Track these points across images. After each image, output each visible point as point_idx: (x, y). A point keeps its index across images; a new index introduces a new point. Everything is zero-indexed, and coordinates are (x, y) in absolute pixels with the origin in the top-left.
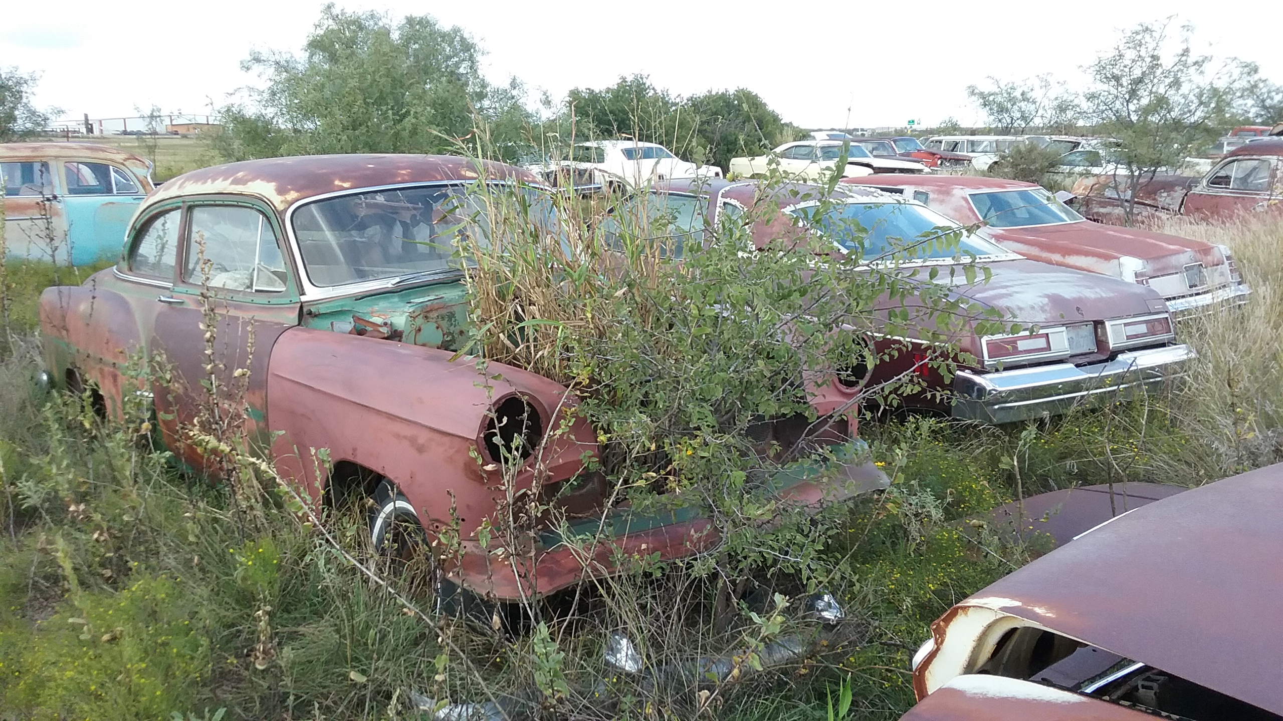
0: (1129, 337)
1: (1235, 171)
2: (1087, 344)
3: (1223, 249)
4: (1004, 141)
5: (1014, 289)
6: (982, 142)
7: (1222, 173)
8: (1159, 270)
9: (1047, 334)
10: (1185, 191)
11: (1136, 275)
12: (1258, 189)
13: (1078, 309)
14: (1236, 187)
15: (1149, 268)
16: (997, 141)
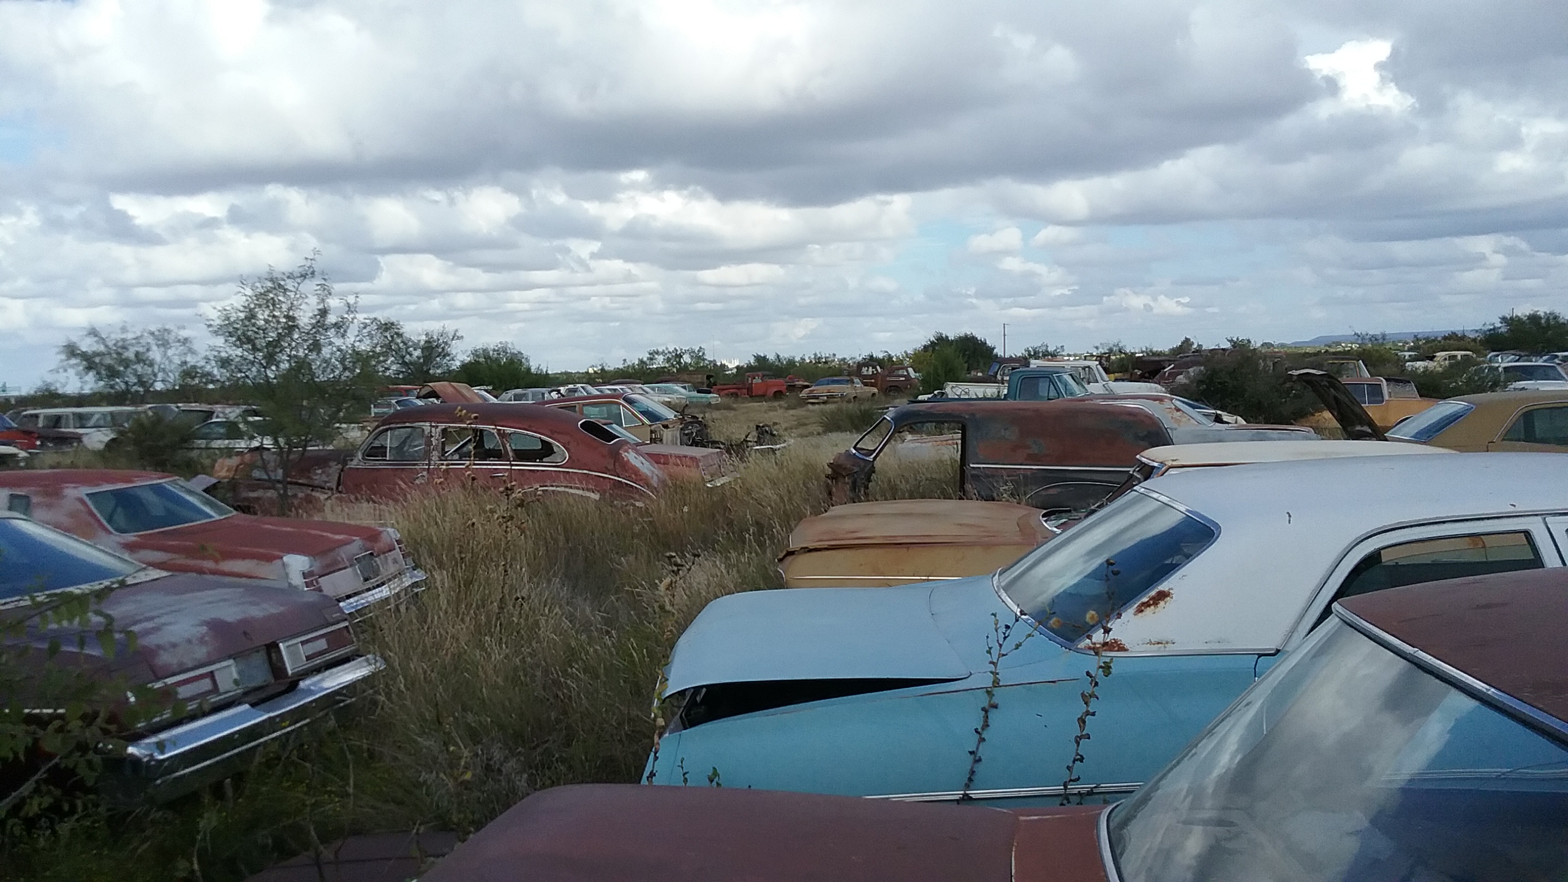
0: (308, 658)
1: (389, 441)
2: (261, 676)
3: (391, 534)
4: (121, 413)
5: (163, 620)
6: (92, 415)
7: (377, 444)
8: (328, 566)
9: (212, 672)
10: (340, 466)
11: (305, 575)
12: (414, 458)
13: (245, 633)
14: (392, 458)
15: (317, 566)
16: (111, 413)
